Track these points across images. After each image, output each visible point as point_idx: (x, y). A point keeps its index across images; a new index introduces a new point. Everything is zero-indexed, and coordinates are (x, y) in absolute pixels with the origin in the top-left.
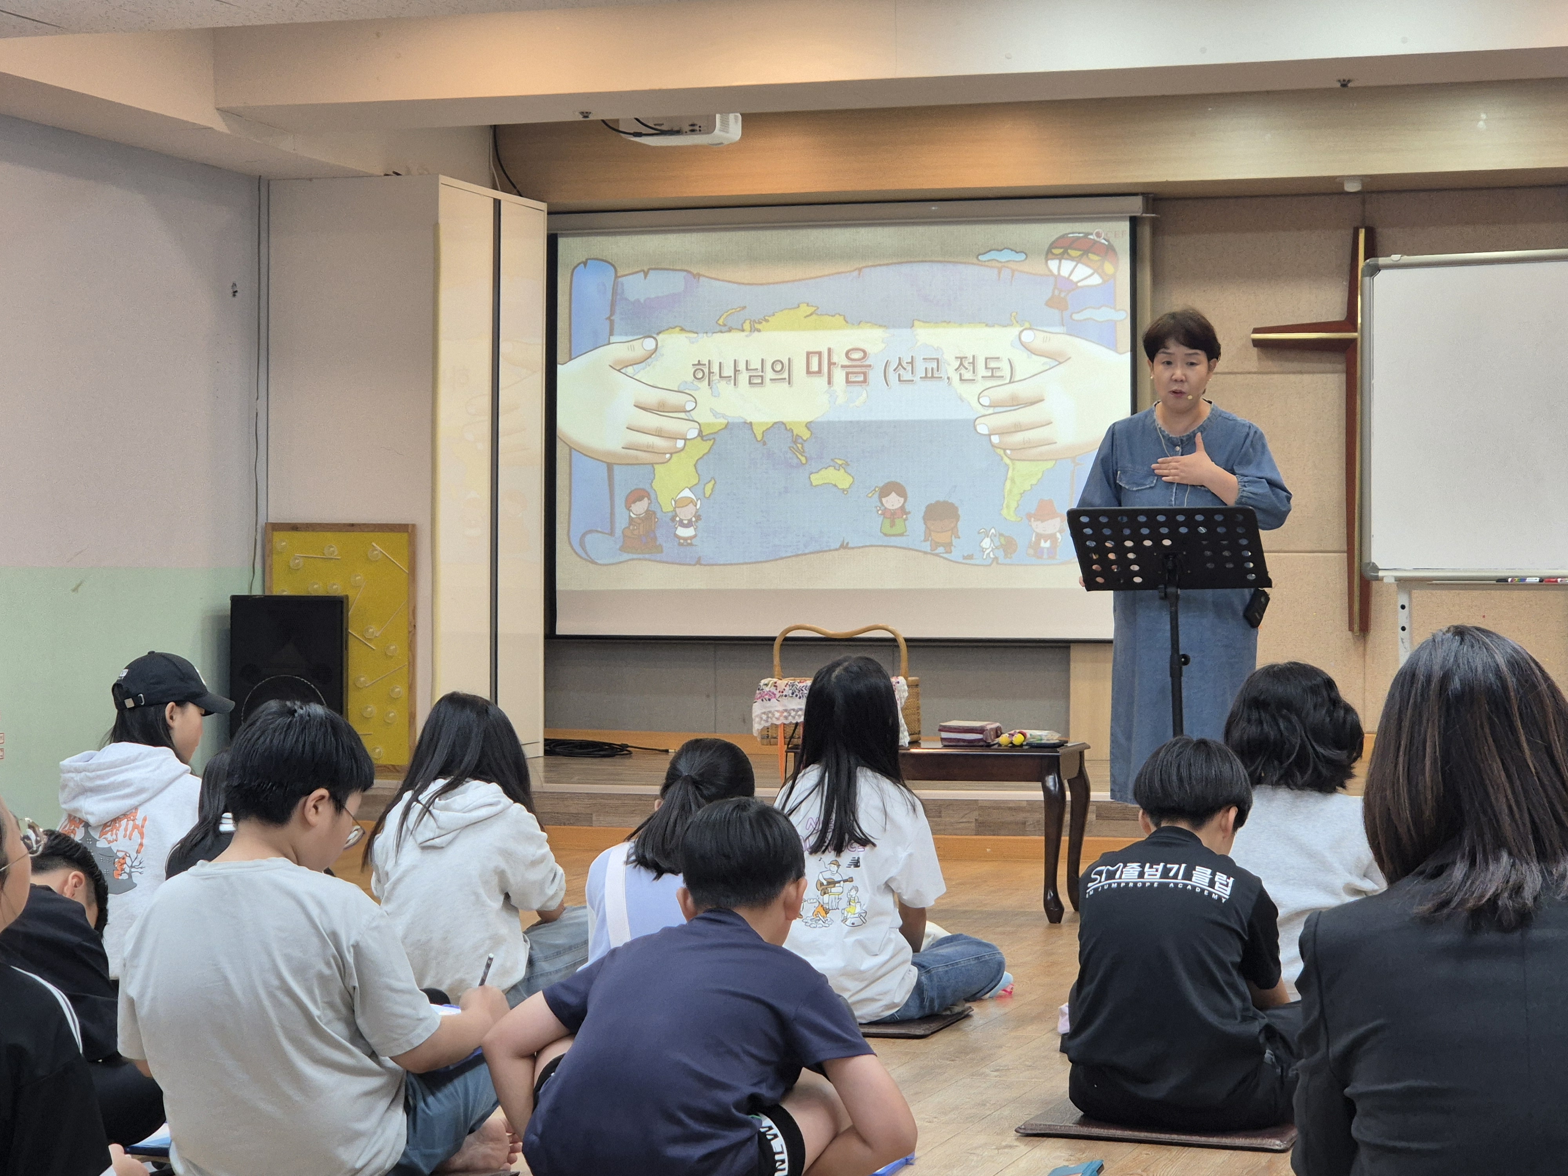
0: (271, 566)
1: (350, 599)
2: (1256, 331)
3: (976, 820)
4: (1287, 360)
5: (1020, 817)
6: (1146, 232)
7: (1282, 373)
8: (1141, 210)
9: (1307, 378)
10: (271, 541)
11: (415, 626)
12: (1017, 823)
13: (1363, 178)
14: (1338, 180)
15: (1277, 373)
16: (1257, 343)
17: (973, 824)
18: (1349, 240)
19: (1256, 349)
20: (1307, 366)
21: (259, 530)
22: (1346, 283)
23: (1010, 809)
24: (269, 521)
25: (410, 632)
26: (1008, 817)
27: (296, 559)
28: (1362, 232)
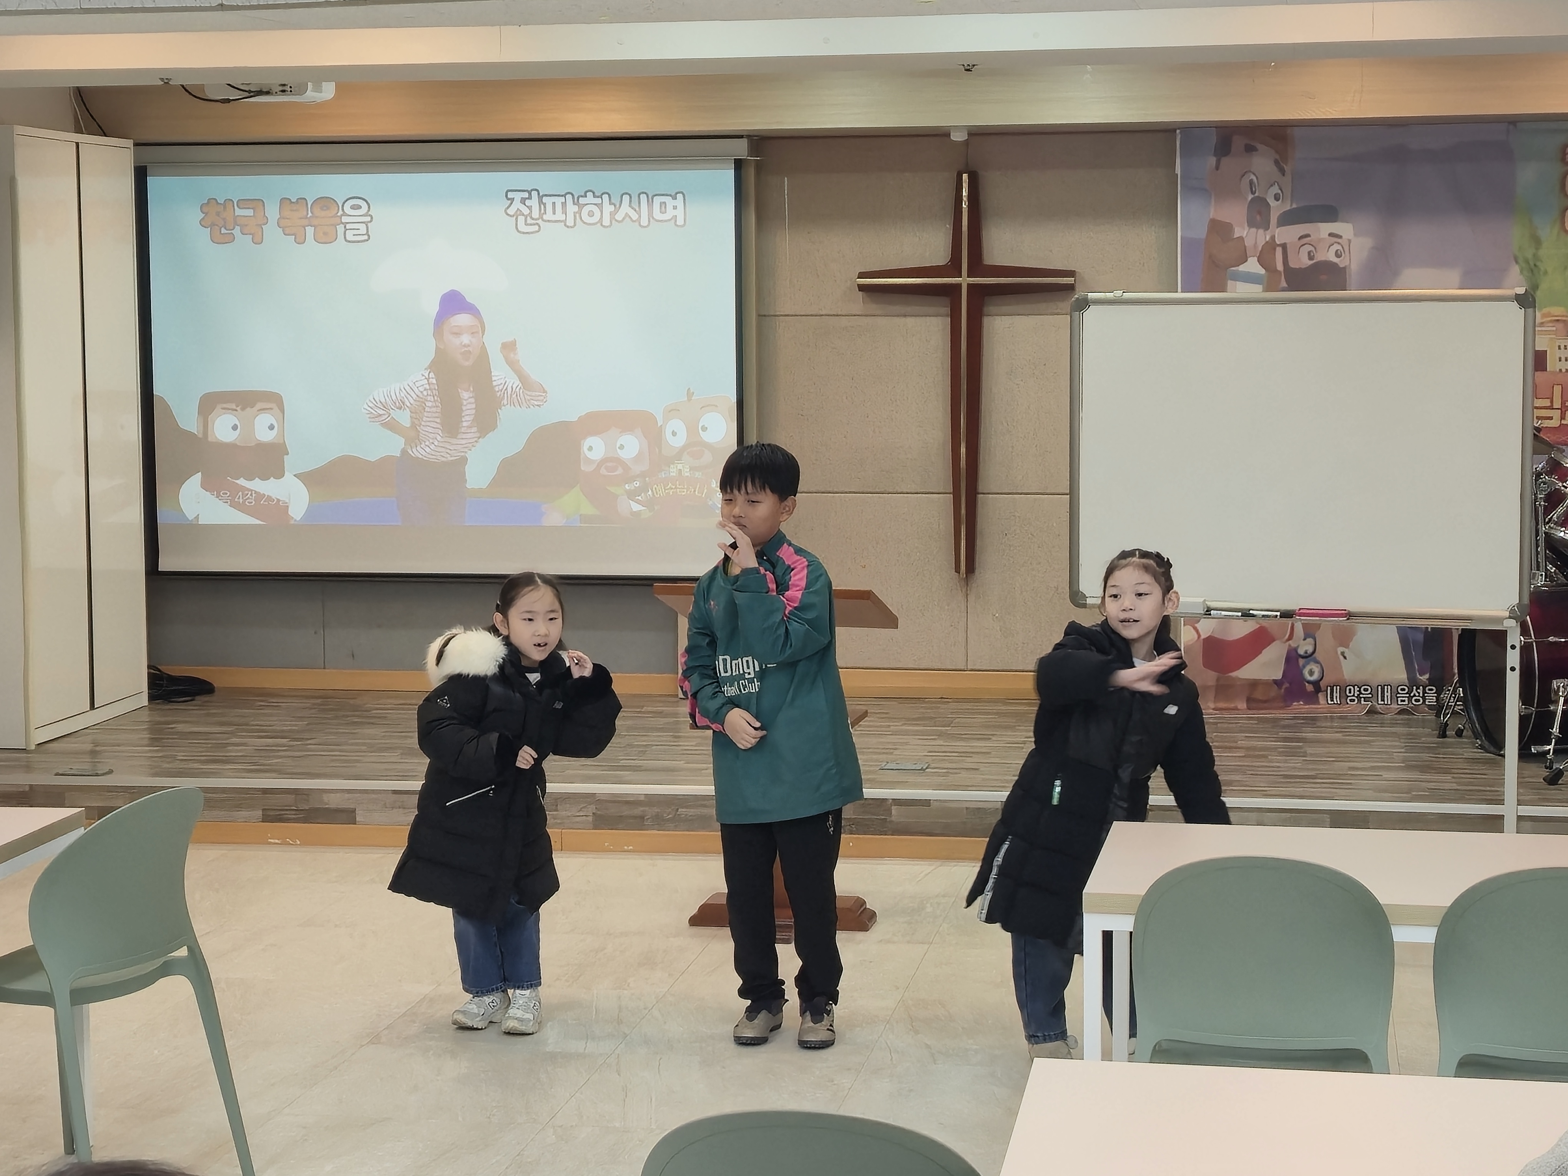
2: (862, 275)
3: (593, 813)
4: (891, 303)
5: (638, 811)
6: (750, 174)
7: (887, 317)
8: (746, 153)
9: (910, 321)
12: (635, 817)
13: (968, 129)
14: (944, 129)
15: (882, 316)
16: (862, 288)
17: (590, 819)
18: (953, 183)
19: (861, 293)
20: (910, 309)
22: (949, 227)
23: (627, 802)
26: (626, 811)
28: (965, 176)
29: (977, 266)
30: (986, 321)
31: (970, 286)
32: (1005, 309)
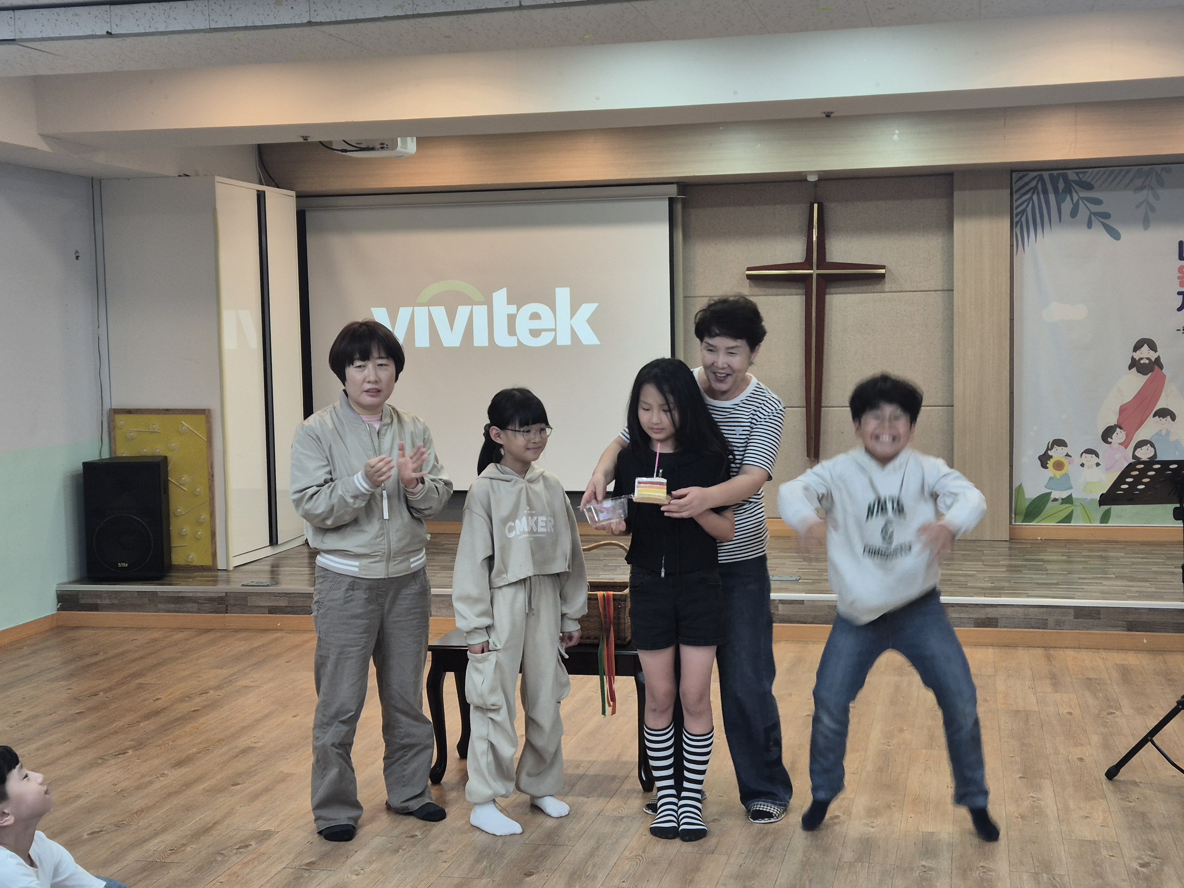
0: (114, 437)
1: (169, 459)
2: (749, 269)
4: (768, 287)
6: (679, 207)
7: (765, 295)
8: (676, 193)
9: (780, 298)
10: (113, 421)
11: (212, 475)
13: (818, 173)
14: (803, 174)
15: (762, 295)
16: (749, 277)
18: (807, 210)
19: (748, 280)
20: (781, 291)
21: (105, 413)
22: (805, 239)
24: (113, 408)
25: (209, 479)
27: (131, 432)
28: (816, 206)
29: (822, 263)
30: (828, 297)
31: (818, 275)
32: (840, 290)
